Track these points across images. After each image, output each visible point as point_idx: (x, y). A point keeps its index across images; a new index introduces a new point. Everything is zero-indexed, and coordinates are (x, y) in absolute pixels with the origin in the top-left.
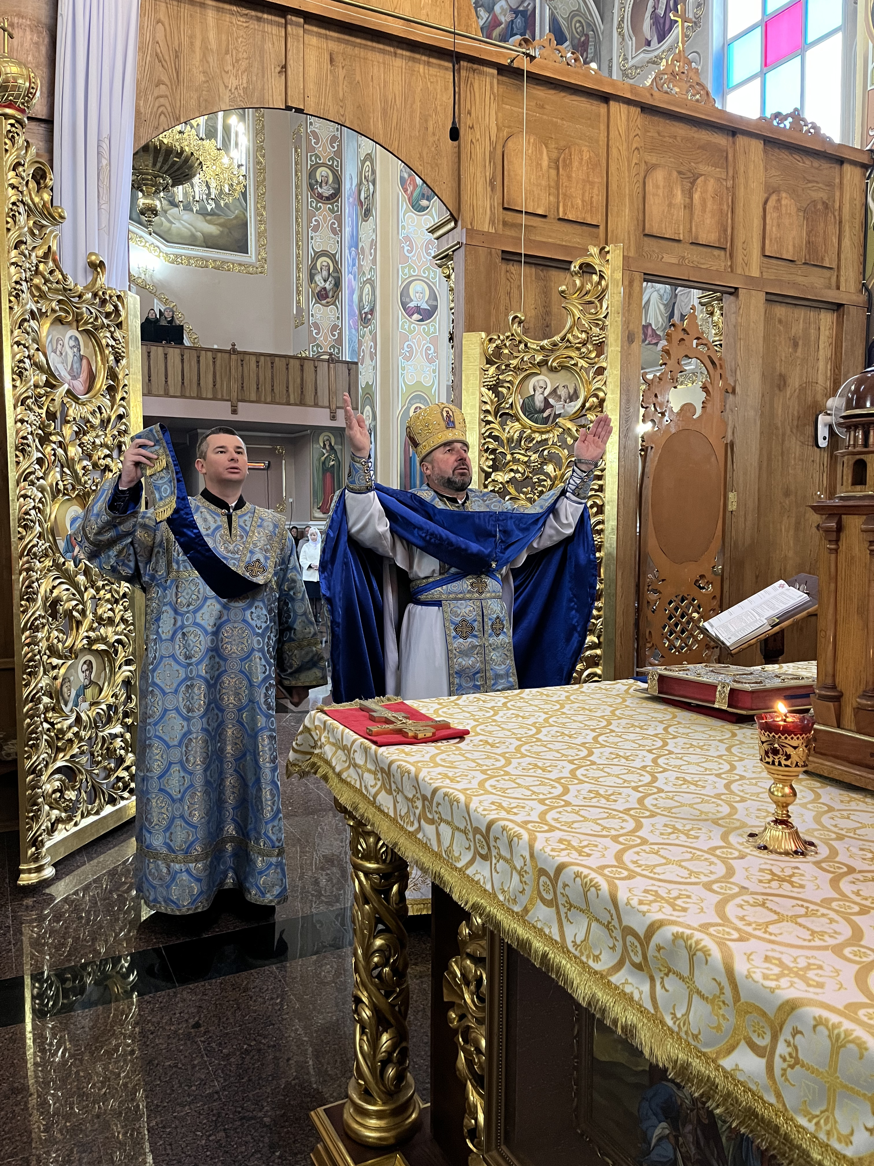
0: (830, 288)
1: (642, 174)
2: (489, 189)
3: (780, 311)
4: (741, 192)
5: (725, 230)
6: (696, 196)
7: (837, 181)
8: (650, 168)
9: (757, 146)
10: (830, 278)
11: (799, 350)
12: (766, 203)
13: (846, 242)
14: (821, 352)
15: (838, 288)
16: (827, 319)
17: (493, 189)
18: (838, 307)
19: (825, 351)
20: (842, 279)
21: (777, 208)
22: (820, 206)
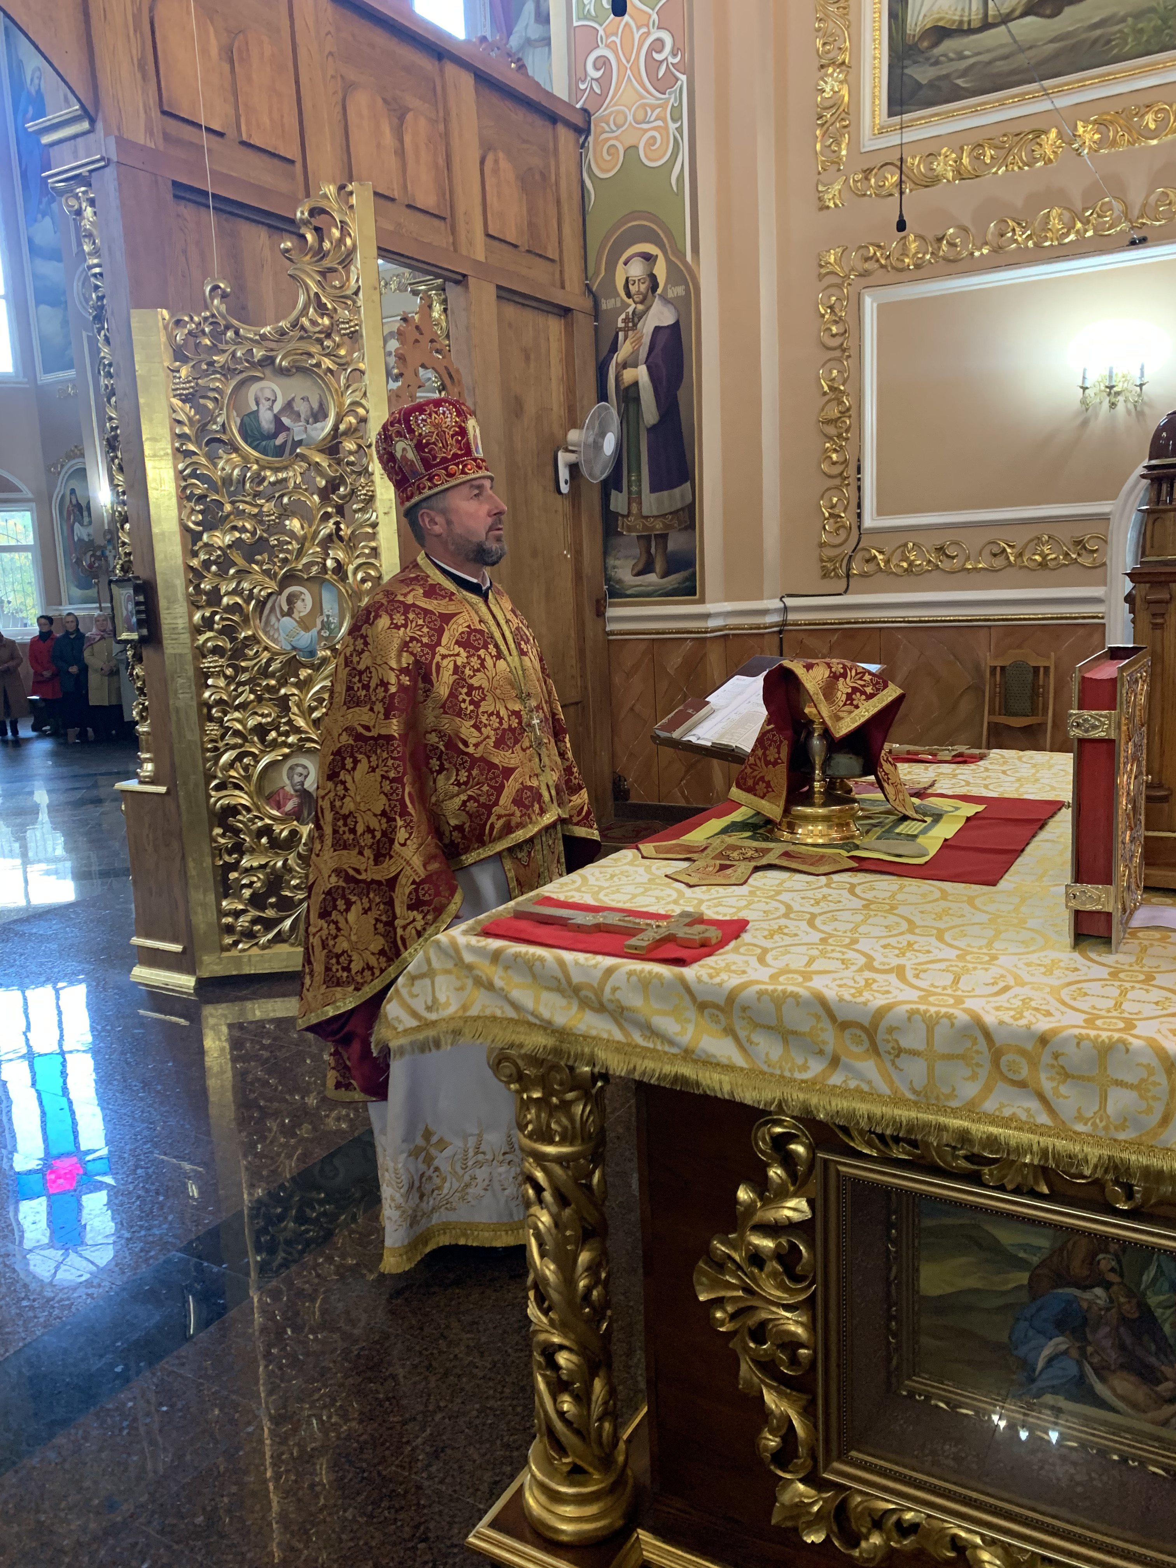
0: (554, 286)
1: (340, 95)
2: (139, 76)
3: (510, 311)
4: (455, 141)
5: (444, 194)
6: (407, 139)
7: (551, 145)
8: (348, 87)
9: (467, 80)
10: (553, 274)
11: (532, 365)
12: (482, 162)
13: (567, 230)
14: (553, 369)
15: (563, 287)
16: (554, 326)
17: (144, 78)
18: (565, 312)
19: (556, 370)
20: (567, 276)
21: (496, 171)
22: (538, 177)
